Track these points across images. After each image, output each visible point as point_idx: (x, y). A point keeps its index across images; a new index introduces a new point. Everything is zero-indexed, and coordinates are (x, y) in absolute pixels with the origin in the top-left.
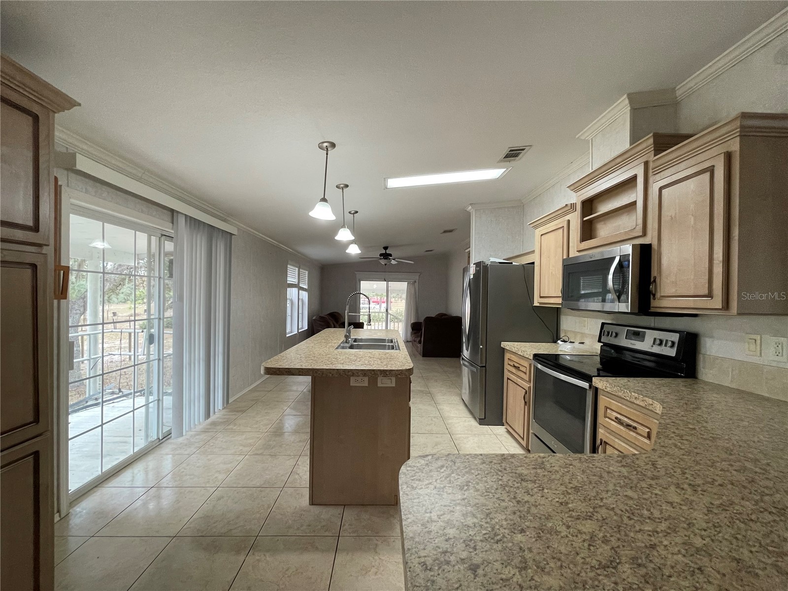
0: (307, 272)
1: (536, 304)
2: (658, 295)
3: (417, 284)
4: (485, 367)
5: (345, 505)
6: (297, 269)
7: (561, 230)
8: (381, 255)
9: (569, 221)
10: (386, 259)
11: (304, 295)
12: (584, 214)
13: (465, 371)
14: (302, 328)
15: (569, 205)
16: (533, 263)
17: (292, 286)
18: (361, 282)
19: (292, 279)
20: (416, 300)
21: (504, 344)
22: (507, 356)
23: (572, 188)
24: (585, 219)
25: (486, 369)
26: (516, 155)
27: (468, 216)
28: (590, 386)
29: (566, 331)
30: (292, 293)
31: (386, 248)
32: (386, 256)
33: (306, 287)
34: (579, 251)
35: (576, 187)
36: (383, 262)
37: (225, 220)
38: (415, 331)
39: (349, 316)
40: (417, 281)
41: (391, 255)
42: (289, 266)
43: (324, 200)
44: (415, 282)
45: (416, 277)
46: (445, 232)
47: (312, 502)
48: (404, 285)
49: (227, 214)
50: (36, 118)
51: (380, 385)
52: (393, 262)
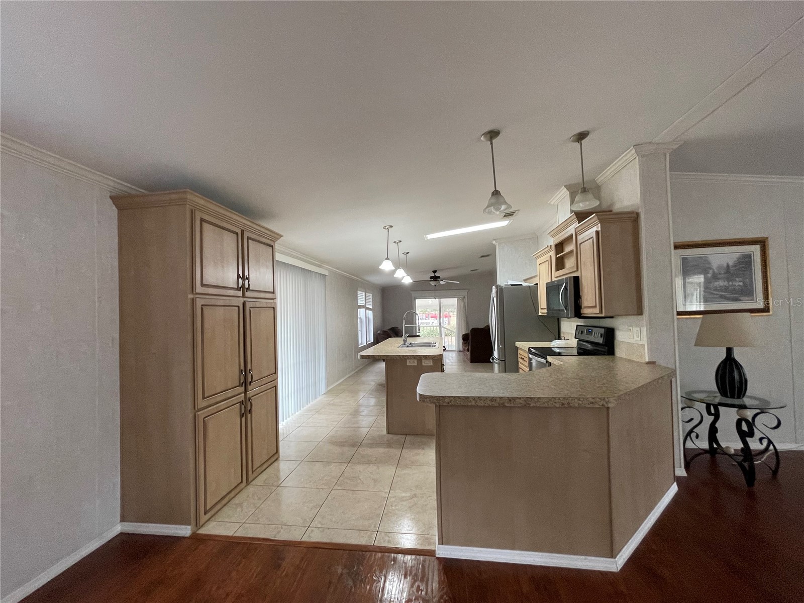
0: (371, 295)
1: (540, 314)
2: (583, 306)
3: (466, 300)
4: (504, 361)
5: (407, 435)
6: (364, 293)
7: (547, 262)
8: (431, 278)
9: (551, 256)
10: (436, 281)
11: (370, 314)
12: (557, 253)
13: (496, 366)
14: (369, 341)
15: (549, 246)
16: (537, 284)
17: (361, 307)
18: (417, 300)
19: (361, 302)
20: (466, 313)
21: (518, 344)
22: (519, 351)
23: (550, 234)
24: (558, 256)
25: (505, 363)
26: (513, 215)
27: (494, 248)
28: (547, 362)
29: (564, 333)
30: (361, 312)
31: (435, 272)
32: (435, 278)
33: (371, 307)
34: (556, 277)
35: (554, 234)
36: (433, 283)
37: (320, 266)
38: (466, 342)
39: (405, 327)
40: (466, 297)
41: (439, 277)
42: (358, 292)
43: (387, 259)
44: (464, 297)
45: (465, 293)
46: (482, 257)
47: (388, 433)
48: (454, 301)
49: (321, 263)
50: (272, 247)
51: (423, 364)
52: (442, 282)
